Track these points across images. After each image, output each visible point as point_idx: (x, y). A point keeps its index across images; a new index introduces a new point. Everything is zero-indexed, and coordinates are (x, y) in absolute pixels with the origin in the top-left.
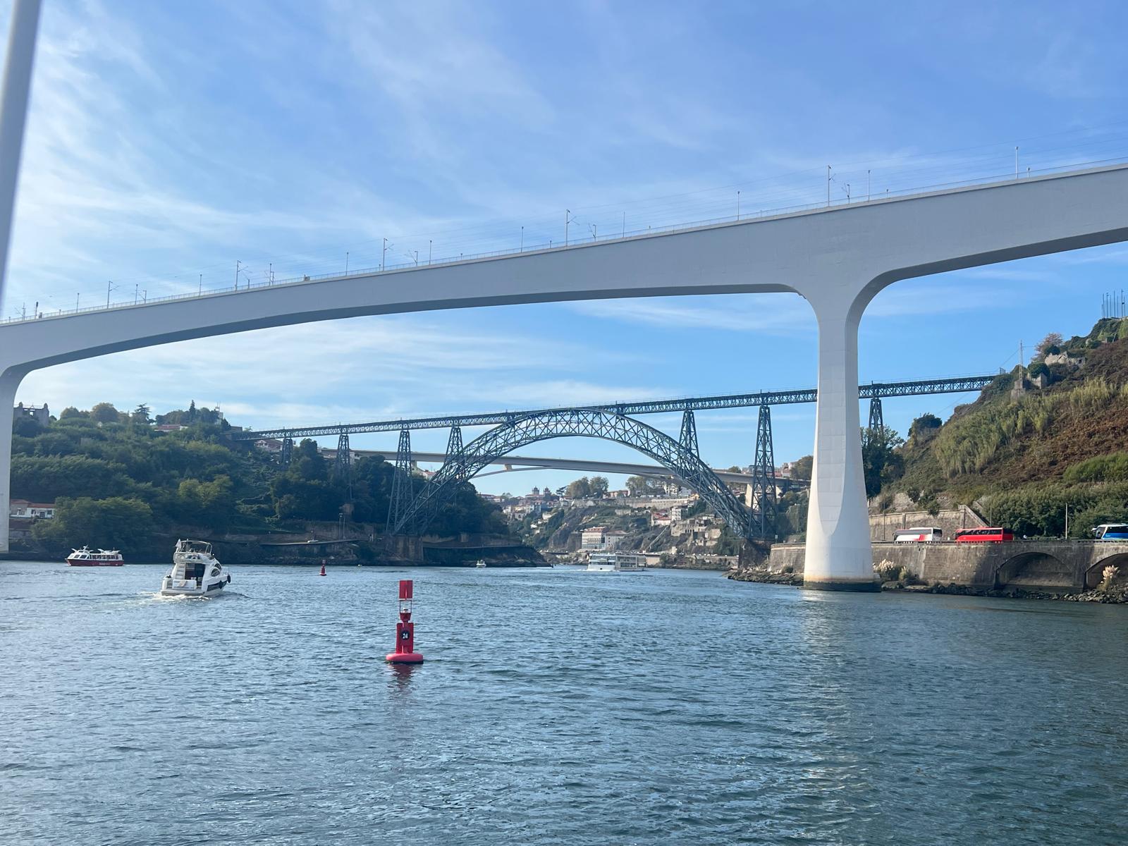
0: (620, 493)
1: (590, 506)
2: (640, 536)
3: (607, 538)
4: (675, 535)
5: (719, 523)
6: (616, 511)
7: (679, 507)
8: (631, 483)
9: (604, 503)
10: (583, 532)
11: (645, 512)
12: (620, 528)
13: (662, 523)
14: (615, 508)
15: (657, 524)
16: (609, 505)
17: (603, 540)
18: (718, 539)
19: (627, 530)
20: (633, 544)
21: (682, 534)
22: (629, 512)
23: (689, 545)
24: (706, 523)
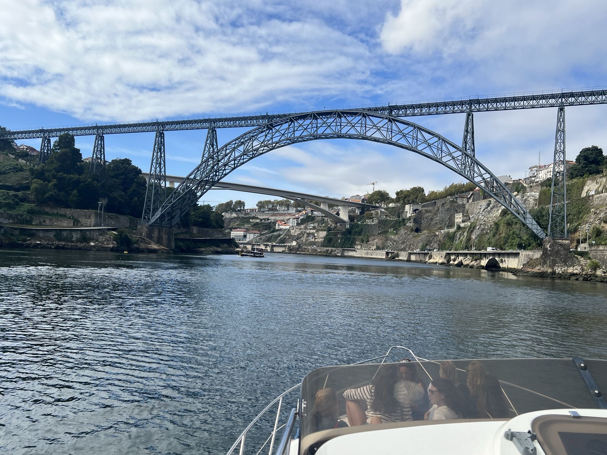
0: (252, 210)
1: (234, 217)
2: (270, 234)
3: (248, 235)
4: (293, 234)
5: (323, 228)
6: (250, 220)
7: (294, 219)
8: (260, 204)
9: (243, 215)
10: (231, 231)
11: (270, 221)
12: (255, 230)
13: (284, 227)
14: (250, 218)
15: (280, 228)
16: (246, 217)
17: (245, 236)
18: (325, 237)
19: (259, 230)
21: (298, 234)
22: (258, 221)
23: (304, 240)
24: (314, 228)
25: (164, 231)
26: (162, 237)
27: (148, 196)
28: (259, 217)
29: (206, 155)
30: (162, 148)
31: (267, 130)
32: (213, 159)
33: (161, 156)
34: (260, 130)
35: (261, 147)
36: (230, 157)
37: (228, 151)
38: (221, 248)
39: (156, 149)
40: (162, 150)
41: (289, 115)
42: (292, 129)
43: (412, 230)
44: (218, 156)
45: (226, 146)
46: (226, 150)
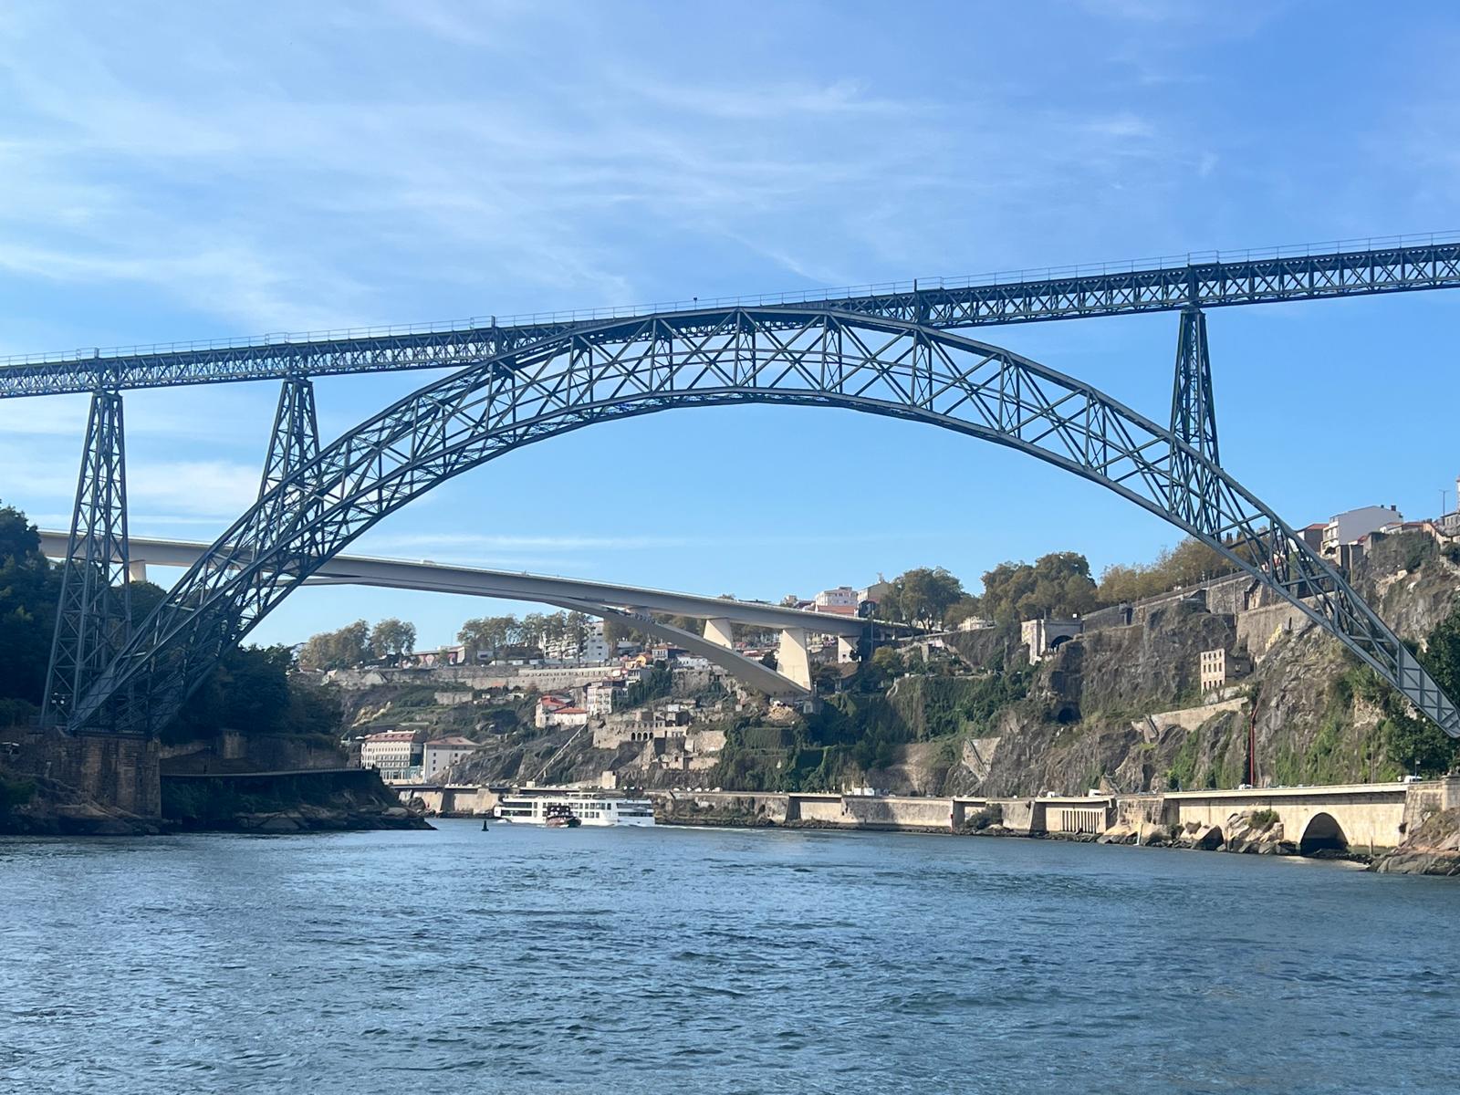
0: (445, 656)
1: (374, 686)
2: (515, 749)
3: (427, 755)
4: (602, 746)
5: (715, 718)
6: (437, 696)
7: (605, 684)
8: (472, 634)
9: (407, 678)
10: (363, 741)
11: (511, 696)
12: (457, 733)
13: (566, 720)
14: (436, 689)
15: (551, 723)
16: (418, 682)
17: (417, 760)
18: (722, 753)
19: (472, 735)
20: (499, 767)
21: (621, 745)
22: (467, 698)
23: (645, 768)
24: (682, 719)
25: (122, 750)
26: (117, 774)
27: (65, 624)
28: (469, 682)
29: (277, 474)
30: (116, 450)
31: (494, 379)
32: (301, 484)
33: (110, 480)
34: (472, 380)
35: (473, 439)
36: (364, 475)
37: (355, 457)
38: (333, 807)
39: (92, 455)
40: (115, 459)
41: (574, 324)
42: (585, 374)
43: (1048, 717)
44: (319, 476)
45: (349, 437)
46: (350, 451)
